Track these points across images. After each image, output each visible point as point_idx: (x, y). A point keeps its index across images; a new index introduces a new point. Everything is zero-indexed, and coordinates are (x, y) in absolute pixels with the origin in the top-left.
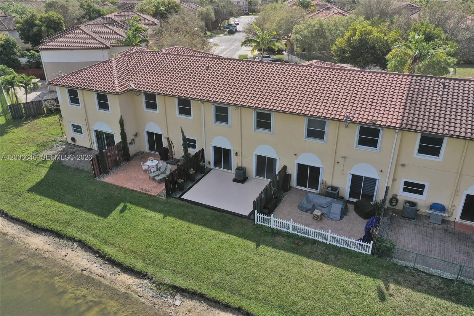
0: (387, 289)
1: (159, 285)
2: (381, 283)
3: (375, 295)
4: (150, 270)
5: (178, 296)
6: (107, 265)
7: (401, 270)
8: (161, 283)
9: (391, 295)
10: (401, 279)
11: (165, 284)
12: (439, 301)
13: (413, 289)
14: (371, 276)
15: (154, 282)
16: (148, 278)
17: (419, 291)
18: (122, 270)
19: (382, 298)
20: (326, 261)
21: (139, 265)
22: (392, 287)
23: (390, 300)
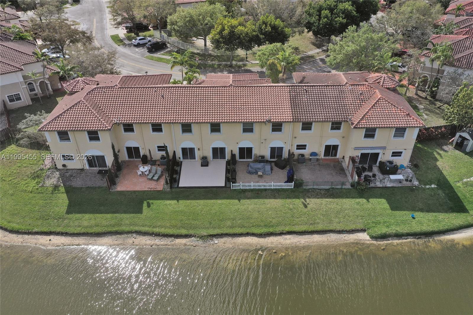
0: (306, 202)
1: (202, 237)
2: (303, 200)
3: (302, 206)
4: (191, 232)
5: (214, 239)
6: (164, 238)
7: (308, 191)
8: (202, 236)
9: (308, 204)
10: (310, 195)
11: (205, 236)
12: (327, 200)
13: (316, 198)
14: (297, 198)
15: (198, 237)
16: (193, 236)
17: (318, 198)
18: (174, 238)
19: (306, 206)
20: (275, 198)
21: (184, 232)
22: (307, 200)
23: (308, 206)
